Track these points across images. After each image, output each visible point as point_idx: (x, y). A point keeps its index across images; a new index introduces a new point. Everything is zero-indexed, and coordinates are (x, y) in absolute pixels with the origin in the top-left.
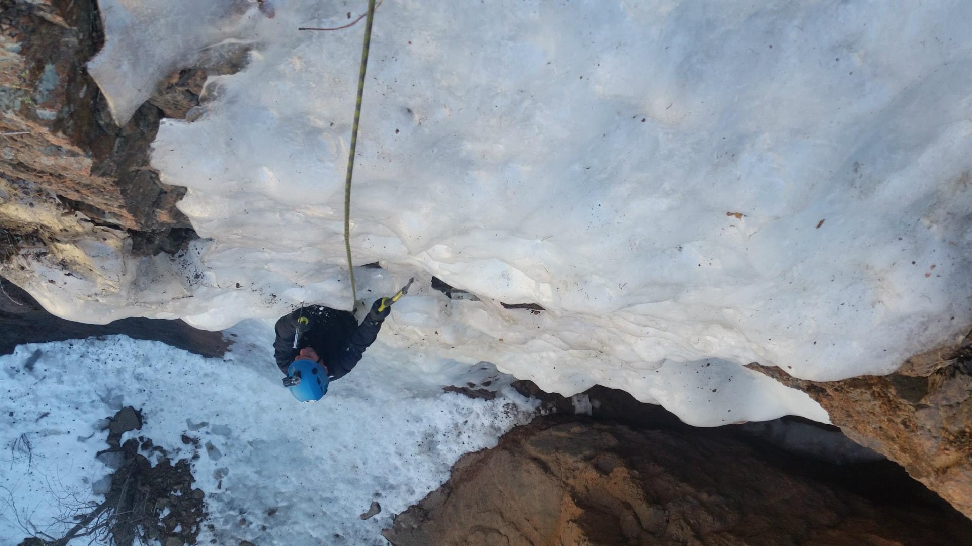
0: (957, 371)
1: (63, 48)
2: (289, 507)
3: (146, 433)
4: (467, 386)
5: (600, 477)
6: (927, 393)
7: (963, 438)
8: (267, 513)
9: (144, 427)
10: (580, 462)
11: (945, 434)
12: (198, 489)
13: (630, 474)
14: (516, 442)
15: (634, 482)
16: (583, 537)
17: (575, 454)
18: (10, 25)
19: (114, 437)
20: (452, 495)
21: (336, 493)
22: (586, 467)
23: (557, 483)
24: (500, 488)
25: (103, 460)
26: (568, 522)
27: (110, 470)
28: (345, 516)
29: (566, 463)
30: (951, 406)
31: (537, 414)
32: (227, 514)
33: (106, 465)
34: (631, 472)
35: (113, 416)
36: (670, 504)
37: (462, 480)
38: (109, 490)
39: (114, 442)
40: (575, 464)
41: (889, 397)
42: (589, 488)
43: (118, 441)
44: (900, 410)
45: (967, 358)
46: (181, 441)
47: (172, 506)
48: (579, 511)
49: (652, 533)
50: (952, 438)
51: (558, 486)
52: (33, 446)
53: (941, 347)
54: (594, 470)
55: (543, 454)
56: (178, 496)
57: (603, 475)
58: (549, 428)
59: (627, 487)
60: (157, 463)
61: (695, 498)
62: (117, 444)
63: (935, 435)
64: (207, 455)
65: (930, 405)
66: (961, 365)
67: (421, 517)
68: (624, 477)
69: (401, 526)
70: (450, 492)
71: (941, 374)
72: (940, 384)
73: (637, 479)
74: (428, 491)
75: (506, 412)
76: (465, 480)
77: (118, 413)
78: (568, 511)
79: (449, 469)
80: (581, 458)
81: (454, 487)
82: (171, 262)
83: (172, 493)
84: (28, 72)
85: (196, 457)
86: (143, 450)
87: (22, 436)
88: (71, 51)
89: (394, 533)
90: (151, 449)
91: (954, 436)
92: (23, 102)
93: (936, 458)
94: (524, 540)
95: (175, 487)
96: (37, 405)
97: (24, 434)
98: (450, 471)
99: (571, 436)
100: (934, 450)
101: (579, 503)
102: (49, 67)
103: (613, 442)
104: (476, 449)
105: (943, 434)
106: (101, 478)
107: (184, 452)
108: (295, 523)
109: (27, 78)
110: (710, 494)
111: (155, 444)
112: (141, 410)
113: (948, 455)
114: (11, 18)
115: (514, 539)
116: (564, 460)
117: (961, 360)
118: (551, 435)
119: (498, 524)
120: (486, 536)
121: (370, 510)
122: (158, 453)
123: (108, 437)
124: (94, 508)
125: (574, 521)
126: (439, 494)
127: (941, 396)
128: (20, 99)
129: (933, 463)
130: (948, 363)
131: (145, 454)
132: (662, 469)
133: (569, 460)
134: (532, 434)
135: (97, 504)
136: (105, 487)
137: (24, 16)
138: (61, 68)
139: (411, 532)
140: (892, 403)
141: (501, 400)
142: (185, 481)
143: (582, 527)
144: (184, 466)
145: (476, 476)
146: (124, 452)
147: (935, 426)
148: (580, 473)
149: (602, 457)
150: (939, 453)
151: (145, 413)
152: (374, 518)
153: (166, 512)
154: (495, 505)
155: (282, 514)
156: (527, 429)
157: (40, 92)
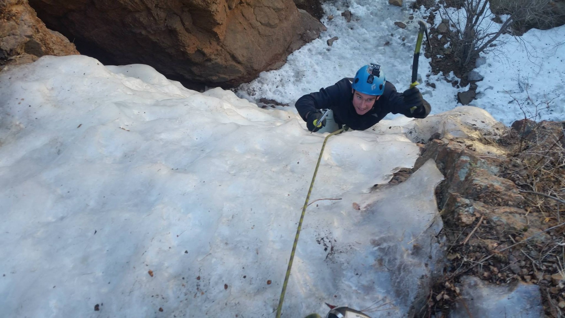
0: (9, 52)
1: (455, 188)
2: (378, 46)
3: (456, 90)
4: (275, 106)
5: (202, 49)
6: (25, 43)
7: (8, 17)
8: (390, 43)
9: (456, 94)
10: (213, 59)
11: (17, 21)
12: (428, 58)
13: (185, 49)
14: (249, 73)
15: (183, 44)
16: (214, 14)
17: (216, 63)
18: (476, 189)
19: (473, 88)
20: (287, 47)
21: (351, 52)
22: (210, 55)
23: (227, 48)
24: (259, 48)
25: (480, 76)
26: (222, 24)
27: (476, 70)
28: (347, 40)
29: (221, 59)
30: (13, 35)
31: (236, 88)
32: (412, 44)
33: (478, 73)
34: (185, 50)
35: (474, 100)
36: (163, 29)
37: (281, 55)
38: (477, 59)
39: (473, 86)
40: (216, 58)
41: (45, 47)
42: (209, 43)
43: (471, 86)
44: (40, 39)
45: (2, 59)
46: (436, 84)
47: (442, 49)
48: (216, 30)
49: (175, 14)
50: (14, 18)
51: (226, 46)
52: (517, 85)
53: (16, 65)
54: (206, 53)
55: (234, 65)
56: (439, 54)
57: (201, 49)
58: (230, 80)
59: (188, 41)
60: (450, 74)
61: (149, 32)
62: (472, 85)
63: (23, 22)
64: (422, 77)
65: (24, 37)
66: (6, 55)
67: (305, 36)
68: (189, 47)
69: (316, 32)
70: (288, 49)
71: (17, 53)
72: (19, 47)
73: (182, 46)
74: (300, 50)
75: (254, 91)
76: (279, 55)
77: (470, 102)
78: (221, 31)
79: (287, 62)
80: (213, 61)
81: (286, 51)
82: (424, 139)
83: (442, 57)
84: (472, 175)
85: (428, 76)
86: (458, 81)
87: (523, 91)
88: (452, 187)
89: (320, 28)
90: (453, 82)
91: (13, 19)
92: (476, 164)
93: (22, 10)
94: (247, 18)
95: (440, 59)
96: (515, 108)
97: (522, 92)
98: (287, 60)
99: (218, 74)
100: (23, 14)
101: (215, 35)
102: (463, 179)
103: (195, 69)
104: (272, 71)
105: (18, 21)
106: (482, 66)
107: (434, 79)
108: (374, 37)
109: (472, 172)
110: (140, 34)
111: (450, 84)
112: (458, 103)
113: (16, 10)
114: (476, 192)
115: (253, 18)
116: (223, 61)
117: (6, 58)
118: (229, 76)
119: (262, 28)
120: (268, 22)
121: (333, 42)
122: (449, 79)
123: (476, 89)
124: (485, 49)
125: (218, 24)
126: (294, 49)
127: (19, 40)
128: (478, 166)
129: (24, 8)
130: (13, 57)
131: (456, 79)
132: (167, 50)
133: (219, 60)
134: (240, 77)
135: (483, 52)
136: (479, 61)
137: (470, 193)
138: (457, 179)
139: (310, 28)
140: (44, 43)
141: (256, 98)
142: (435, 63)
143: (215, 20)
144: (435, 71)
145: (273, 57)
146: (468, 80)
147: (22, 26)
148: (214, 52)
149: (200, 60)
150: (21, 12)
151: (455, 101)
152: (331, 37)
153: (446, 46)
154: (263, 39)
155: (382, 42)
156: (243, 81)
157: (467, 168)
